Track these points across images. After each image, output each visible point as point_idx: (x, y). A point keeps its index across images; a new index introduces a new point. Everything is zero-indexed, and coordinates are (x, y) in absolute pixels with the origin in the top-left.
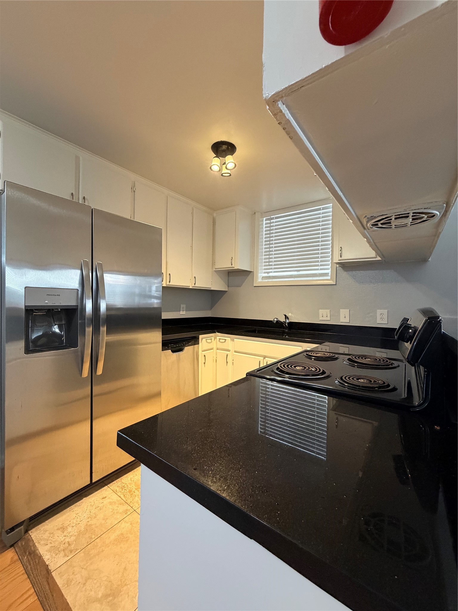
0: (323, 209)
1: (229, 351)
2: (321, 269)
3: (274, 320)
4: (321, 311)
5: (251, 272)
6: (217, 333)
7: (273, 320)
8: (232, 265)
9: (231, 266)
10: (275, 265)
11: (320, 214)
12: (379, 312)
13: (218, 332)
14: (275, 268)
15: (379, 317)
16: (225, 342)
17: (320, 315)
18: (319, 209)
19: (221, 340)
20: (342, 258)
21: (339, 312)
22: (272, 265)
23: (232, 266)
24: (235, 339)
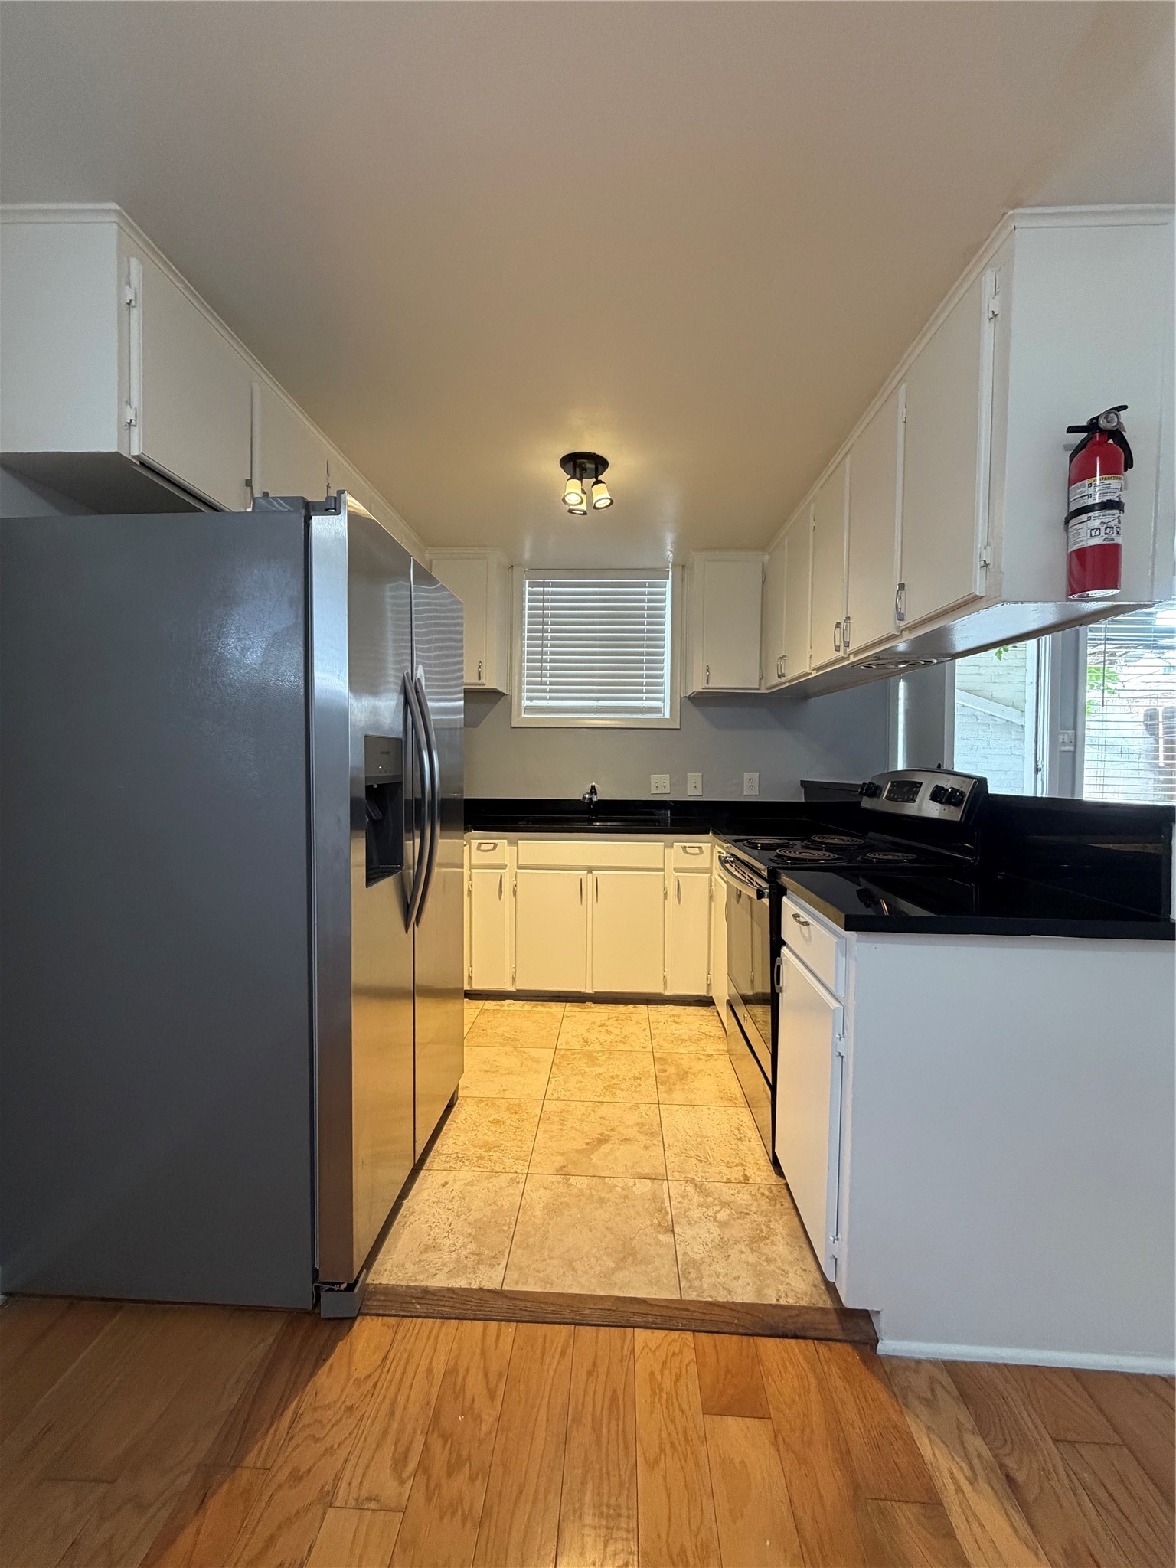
0: (651, 586)
1: (504, 867)
2: (647, 699)
3: (584, 798)
4: (654, 778)
5: (504, 694)
6: (473, 831)
7: (581, 798)
8: (480, 678)
9: (477, 681)
10: (552, 684)
11: (643, 594)
12: (747, 775)
13: (475, 830)
14: (551, 691)
15: (746, 784)
16: (494, 848)
17: (653, 784)
18: (643, 585)
19: (483, 847)
20: (710, 686)
21: (685, 779)
22: (546, 684)
23: (480, 682)
24: (519, 841)
